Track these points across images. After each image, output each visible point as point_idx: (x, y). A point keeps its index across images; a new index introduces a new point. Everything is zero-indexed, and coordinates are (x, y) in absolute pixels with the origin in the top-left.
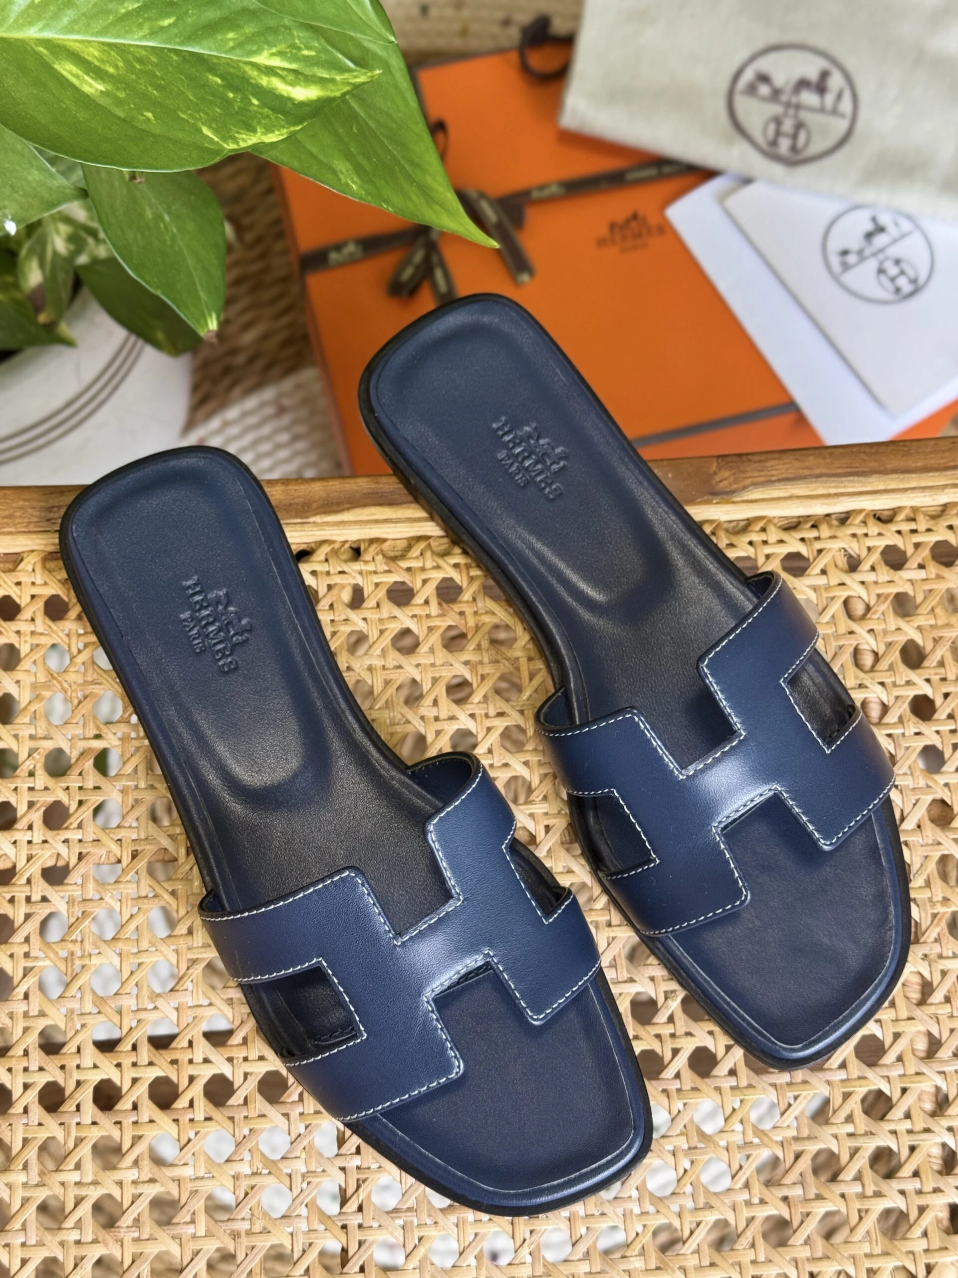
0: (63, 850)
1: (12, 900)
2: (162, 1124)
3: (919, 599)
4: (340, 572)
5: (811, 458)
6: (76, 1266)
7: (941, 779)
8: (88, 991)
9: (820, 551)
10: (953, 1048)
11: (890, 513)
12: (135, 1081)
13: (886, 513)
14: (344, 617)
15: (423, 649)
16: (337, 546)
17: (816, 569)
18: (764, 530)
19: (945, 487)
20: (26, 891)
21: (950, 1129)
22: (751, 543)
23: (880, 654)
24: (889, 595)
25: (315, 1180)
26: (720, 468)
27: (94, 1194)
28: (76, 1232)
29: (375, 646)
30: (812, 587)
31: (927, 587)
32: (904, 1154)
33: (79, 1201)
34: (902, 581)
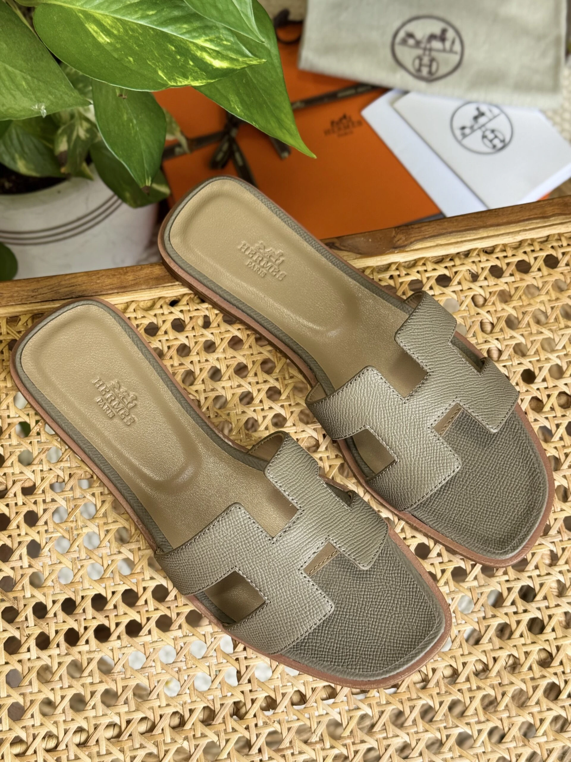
0: (61, 473)
1: (35, 503)
2: (131, 614)
3: (512, 292)
4: (196, 310)
5: (446, 223)
6: (92, 697)
7: (534, 386)
8: (82, 547)
9: (456, 273)
10: (557, 529)
11: (492, 249)
12: (113, 593)
13: (489, 249)
14: (201, 333)
15: (246, 346)
17: (455, 282)
18: (424, 264)
19: (520, 231)
20: (43, 497)
21: (560, 572)
22: (418, 272)
23: (495, 323)
24: (496, 292)
25: (218, 636)
26: (397, 233)
27: (97, 657)
28: (90, 678)
29: (220, 347)
30: (454, 292)
31: (516, 285)
32: (537, 588)
33: (90, 661)
34: (502, 284)
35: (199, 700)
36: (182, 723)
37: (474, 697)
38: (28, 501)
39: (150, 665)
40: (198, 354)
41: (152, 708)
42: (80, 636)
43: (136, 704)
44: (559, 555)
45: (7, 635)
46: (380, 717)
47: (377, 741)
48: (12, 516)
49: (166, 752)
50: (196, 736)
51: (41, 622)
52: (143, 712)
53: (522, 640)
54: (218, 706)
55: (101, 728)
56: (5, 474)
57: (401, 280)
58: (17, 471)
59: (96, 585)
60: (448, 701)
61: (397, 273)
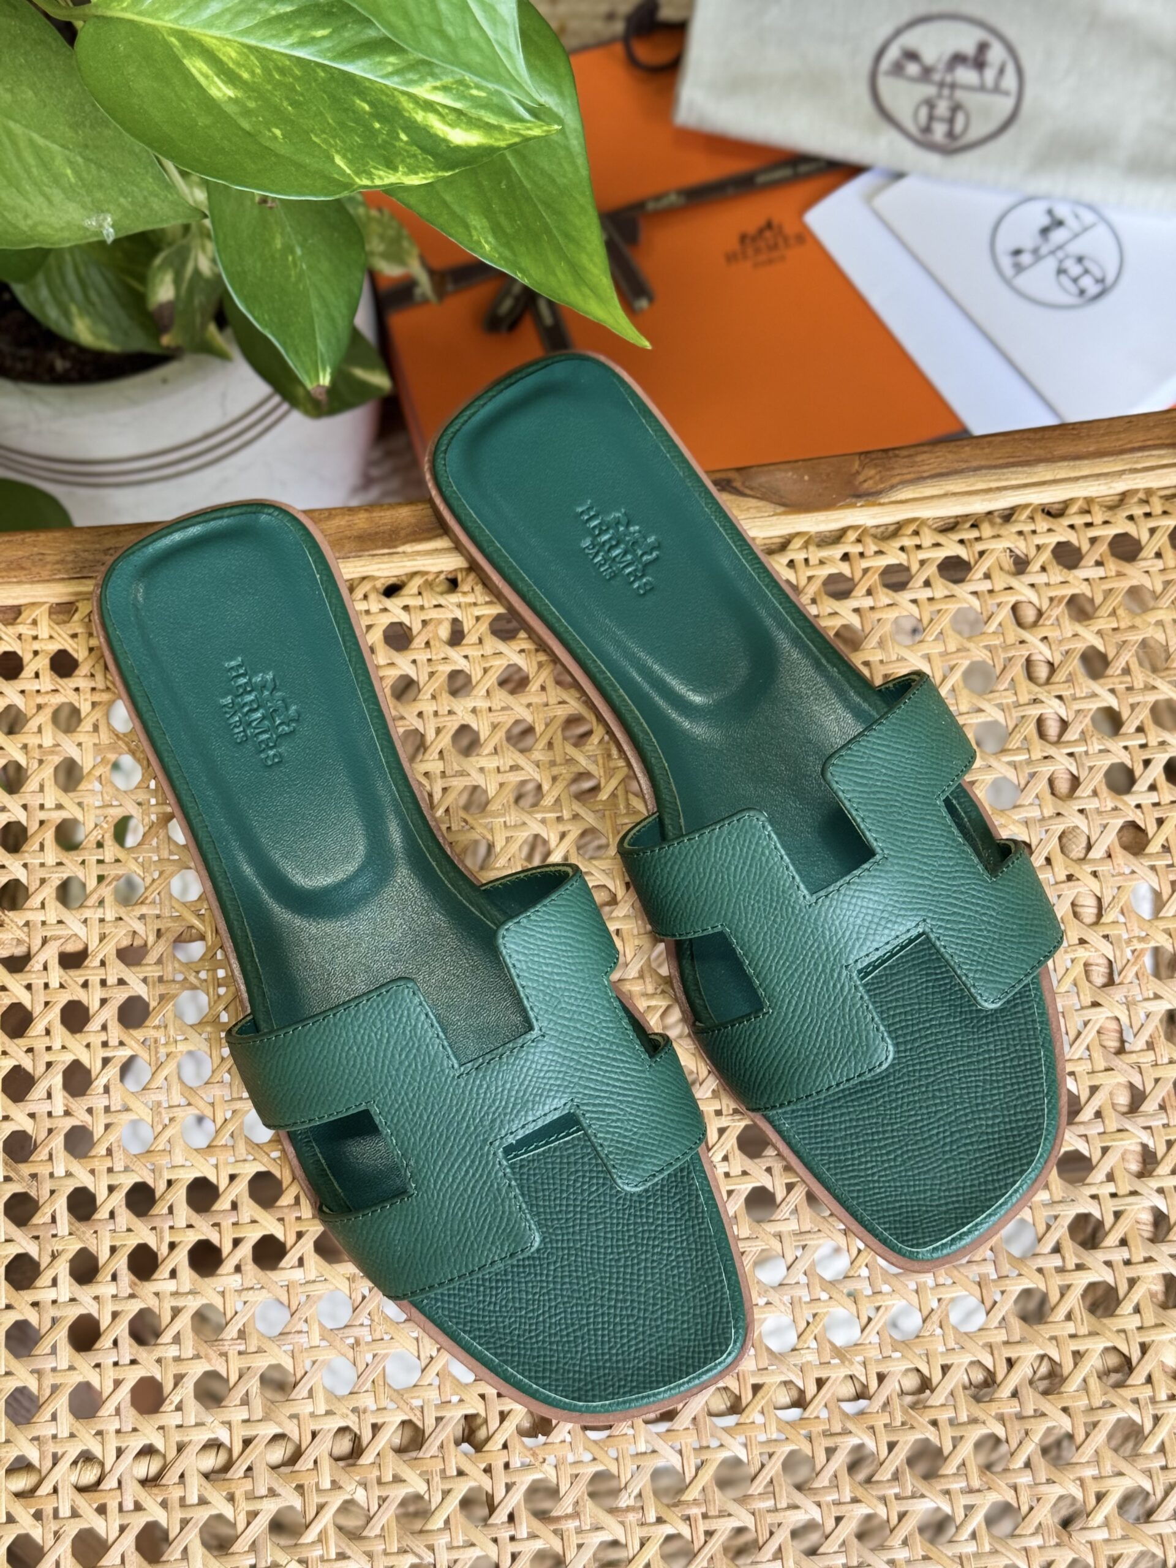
0: (139, 927)
1: (85, 985)
2: (265, 1223)
3: (1098, 600)
4: (436, 606)
5: (967, 449)
6: (176, 1385)
7: (1131, 800)
8: (174, 1080)
9: (982, 553)
10: (1159, 1100)
11: (1061, 506)
12: (232, 1177)
13: (1057, 506)
14: (443, 655)
15: (534, 686)
16: (430, 577)
17: (978, 573)
18: (916, 533)
19: (1123, 472)
20: (101, 973)
21: (1161, 1191)
22: (902, 549)
23: (1056, 665)
24: (1063, 597)
26: (863, 466)
27: (193, 1304)
28: (175, 1347)
29: (480, 686)
30: (975, 593)
31: (1107, 586)
32: (1109, 1220)
33: (176, 1312)
34: (1077, 582)
35: (392, 1406)
36: (357, 1451)
37: (962, 1437)
38: (70, 981)
39: (298, 1328)
40: (434, 697)
41: (294, 1416)
42: (160, 1260)
43: (264, 1406)
44: (1159, 1155)
45: (13, 1251)
46: (763, 1466)
47: (753, 1514)
48: (37, 1010)
49: (321, 1508)
50: (384, 1480)
51: (84, 1228)
52: (279, 1424)
53: (1070, 1328)
54: (430, 1422)
55: (191, 1451)
56: (27, 924)
57: (864, 564)
58: (52, 919)
59: (198, 1160)
60: (907, 1442)
61: (859, 548)
